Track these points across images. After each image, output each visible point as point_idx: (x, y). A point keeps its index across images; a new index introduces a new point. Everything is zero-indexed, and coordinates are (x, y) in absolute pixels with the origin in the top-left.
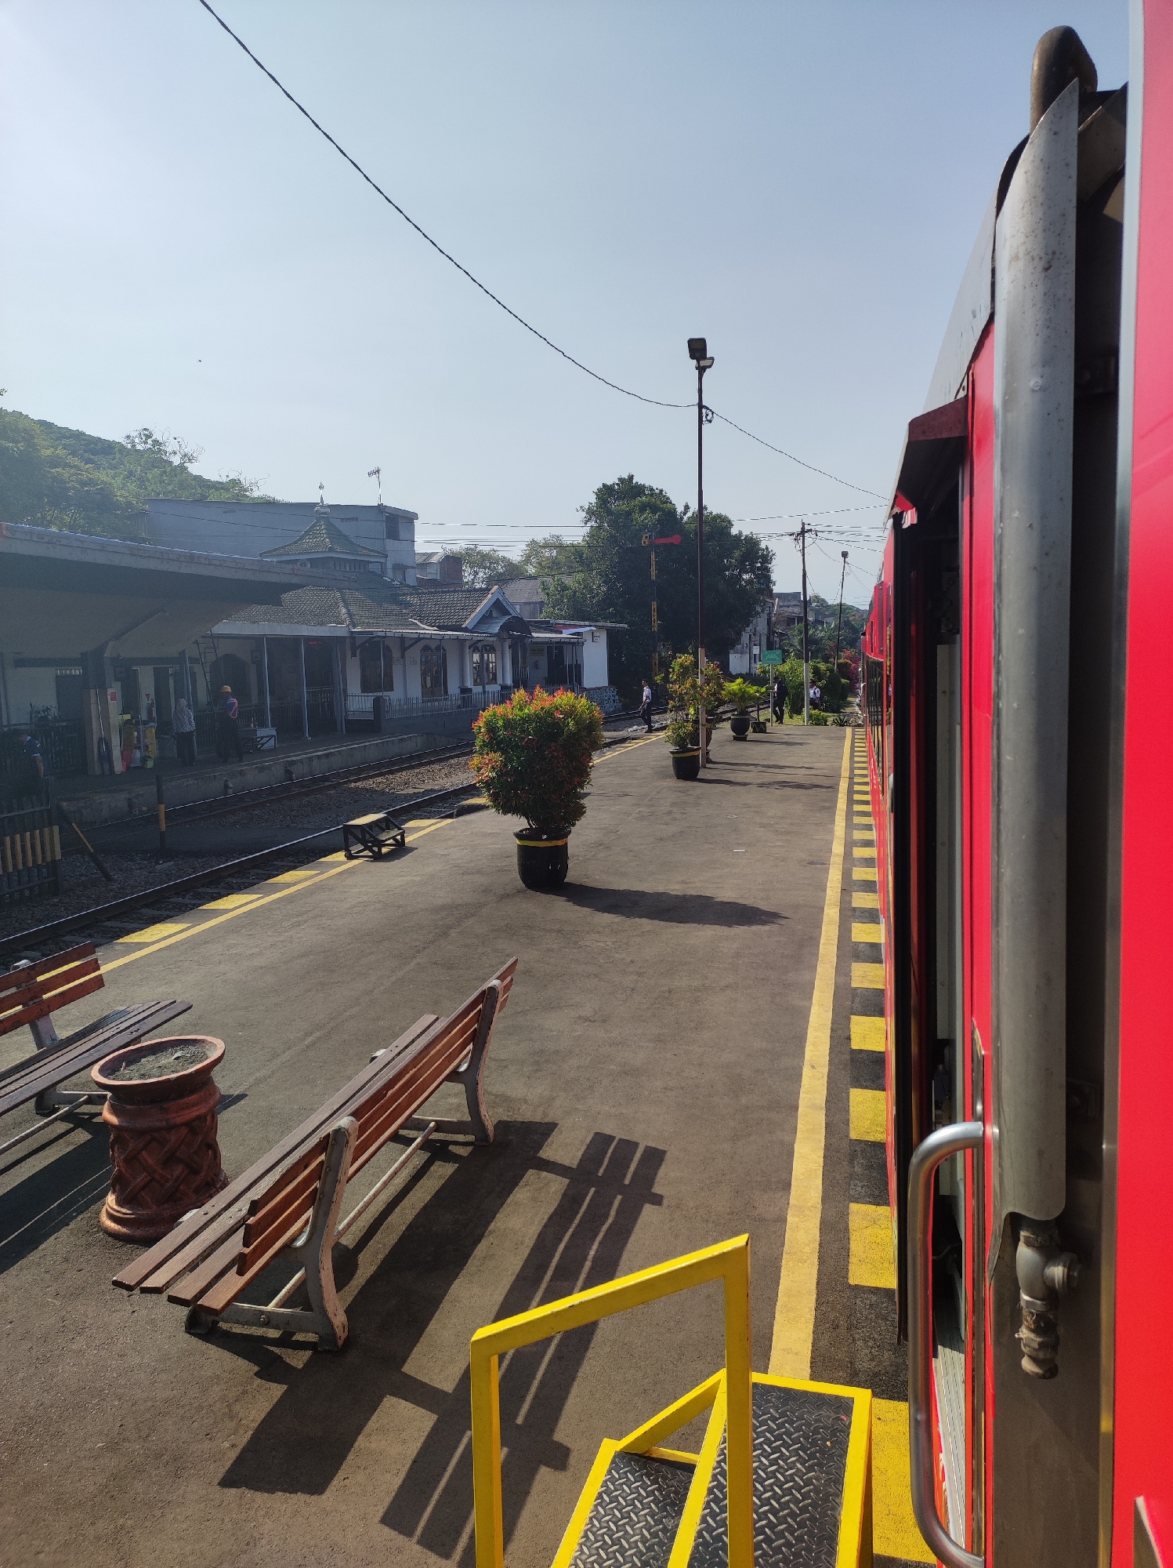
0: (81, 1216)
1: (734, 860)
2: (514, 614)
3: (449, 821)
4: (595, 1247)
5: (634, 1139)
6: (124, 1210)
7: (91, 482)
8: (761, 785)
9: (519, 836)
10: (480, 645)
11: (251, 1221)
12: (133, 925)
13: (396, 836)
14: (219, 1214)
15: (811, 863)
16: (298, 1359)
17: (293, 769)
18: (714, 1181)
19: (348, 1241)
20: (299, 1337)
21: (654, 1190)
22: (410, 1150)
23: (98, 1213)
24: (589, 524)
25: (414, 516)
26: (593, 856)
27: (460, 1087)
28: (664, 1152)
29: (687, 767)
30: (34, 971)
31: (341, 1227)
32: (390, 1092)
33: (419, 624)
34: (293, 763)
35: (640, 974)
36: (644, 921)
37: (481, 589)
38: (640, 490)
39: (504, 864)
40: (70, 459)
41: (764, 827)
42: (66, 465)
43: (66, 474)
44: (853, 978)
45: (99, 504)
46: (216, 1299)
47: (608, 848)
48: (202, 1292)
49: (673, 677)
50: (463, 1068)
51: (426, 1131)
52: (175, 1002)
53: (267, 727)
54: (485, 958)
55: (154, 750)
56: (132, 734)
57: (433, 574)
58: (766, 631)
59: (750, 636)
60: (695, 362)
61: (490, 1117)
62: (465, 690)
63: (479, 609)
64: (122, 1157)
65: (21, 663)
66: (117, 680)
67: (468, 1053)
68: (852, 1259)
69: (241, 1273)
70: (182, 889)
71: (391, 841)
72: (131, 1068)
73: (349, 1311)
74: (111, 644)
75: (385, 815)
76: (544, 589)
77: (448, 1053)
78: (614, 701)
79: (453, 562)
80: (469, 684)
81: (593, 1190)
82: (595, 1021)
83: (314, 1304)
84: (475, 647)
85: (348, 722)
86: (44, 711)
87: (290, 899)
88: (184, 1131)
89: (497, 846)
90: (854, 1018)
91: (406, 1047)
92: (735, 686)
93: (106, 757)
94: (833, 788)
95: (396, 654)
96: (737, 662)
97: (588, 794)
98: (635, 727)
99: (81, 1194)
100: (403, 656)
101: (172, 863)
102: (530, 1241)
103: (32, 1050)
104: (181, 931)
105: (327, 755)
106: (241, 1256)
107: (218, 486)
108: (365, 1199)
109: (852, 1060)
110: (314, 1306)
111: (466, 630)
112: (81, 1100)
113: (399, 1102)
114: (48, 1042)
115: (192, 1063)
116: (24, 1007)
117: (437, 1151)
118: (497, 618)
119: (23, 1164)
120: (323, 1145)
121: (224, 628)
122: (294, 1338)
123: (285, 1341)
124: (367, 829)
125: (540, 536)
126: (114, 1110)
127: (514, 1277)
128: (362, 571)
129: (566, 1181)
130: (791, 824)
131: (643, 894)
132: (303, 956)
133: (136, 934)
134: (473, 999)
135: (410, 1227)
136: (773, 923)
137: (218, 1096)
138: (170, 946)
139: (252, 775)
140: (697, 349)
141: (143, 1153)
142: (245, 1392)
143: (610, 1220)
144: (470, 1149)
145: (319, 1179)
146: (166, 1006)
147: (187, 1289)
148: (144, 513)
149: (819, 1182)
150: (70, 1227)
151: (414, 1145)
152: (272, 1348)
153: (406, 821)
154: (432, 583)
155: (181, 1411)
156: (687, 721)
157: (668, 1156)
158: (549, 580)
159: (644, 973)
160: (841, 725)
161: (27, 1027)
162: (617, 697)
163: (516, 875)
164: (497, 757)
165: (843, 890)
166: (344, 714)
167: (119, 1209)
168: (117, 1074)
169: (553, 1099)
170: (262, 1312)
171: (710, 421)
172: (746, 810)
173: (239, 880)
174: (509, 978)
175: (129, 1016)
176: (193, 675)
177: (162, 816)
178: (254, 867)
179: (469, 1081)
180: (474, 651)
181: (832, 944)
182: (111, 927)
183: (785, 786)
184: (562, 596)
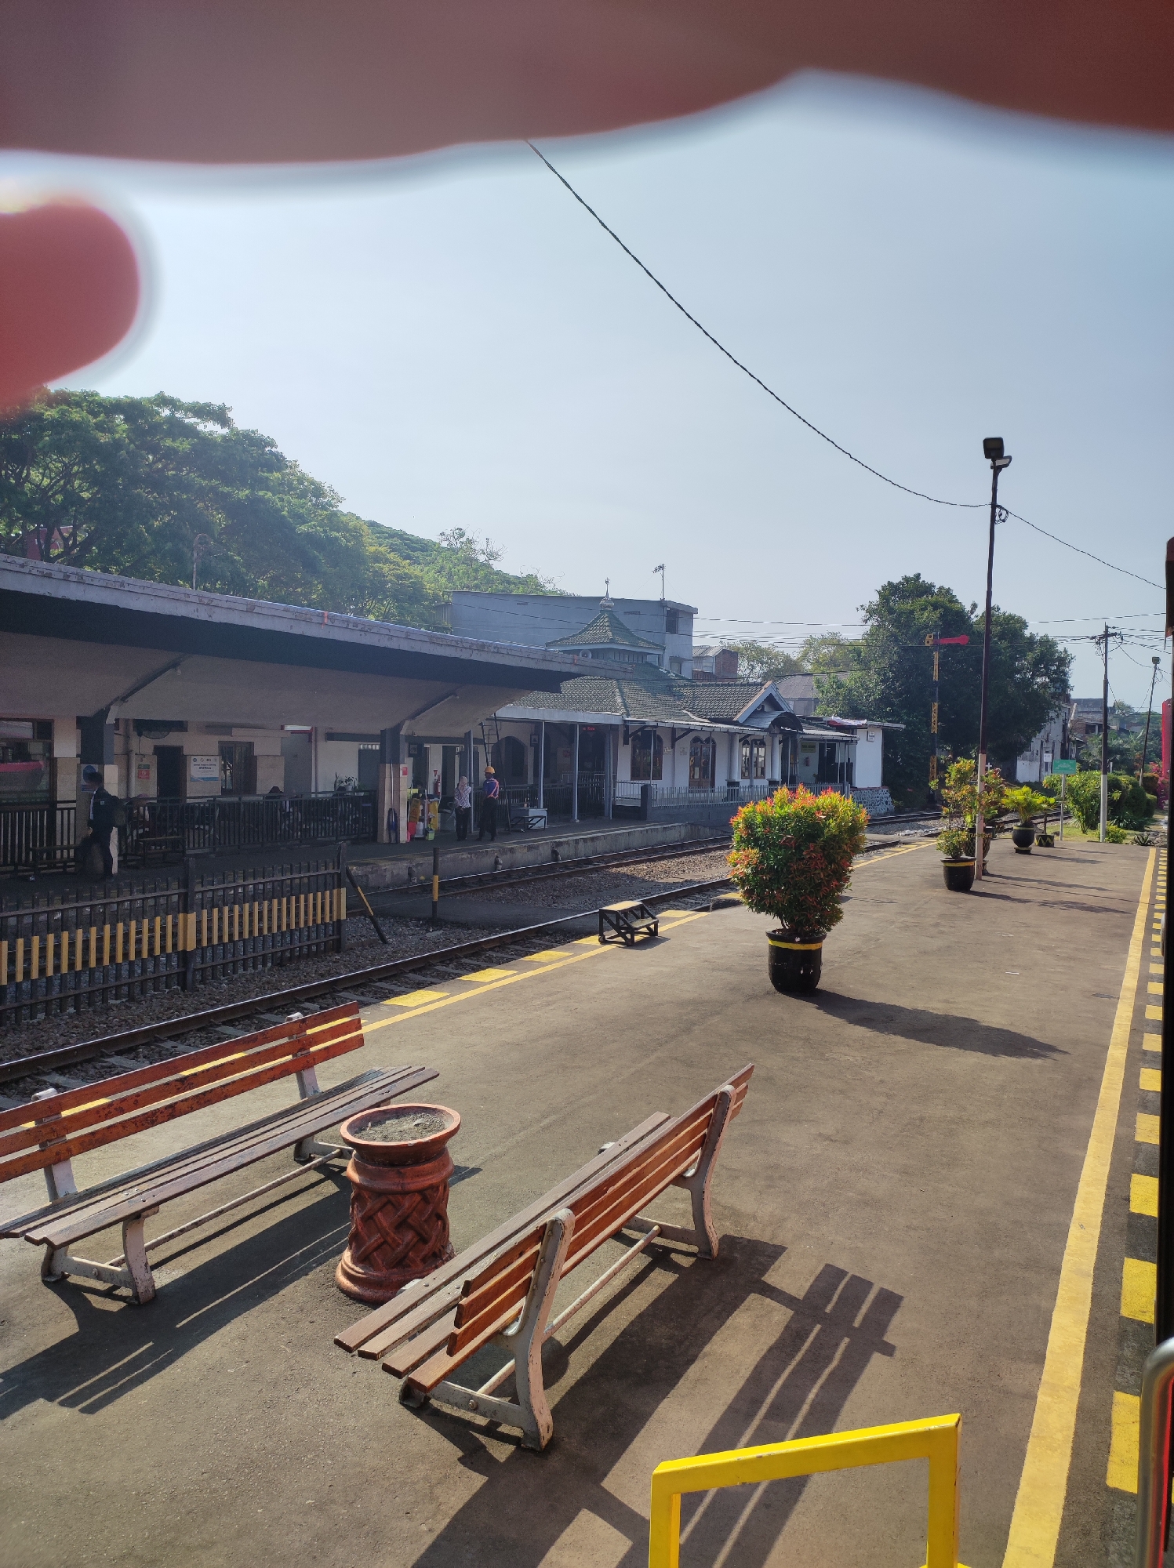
0: (320, 1268)
1: (1006, 983)
2: (786, 710)
3: (704, 914)
4: (815, 1390)
5: (868, 1278)
6: (357, 1269)
7: (407, 576)
8: (1044, 904)
9: (772, 936)
10: (749, 739)
11: (464, 1301)
12: (403, 989)
13: (650, 925)
14: (438, 1289)
15: (1097, 995)
16: (501, 1452)
17: (559, 850)
18: (954, 1339)
19: (563, 1337)
20: (504, 1429)
21: (885, 1339)
22: (631, 1251)
23: (335, 1267)
24: (869, 623)
25: (695, 611)
26: (849, 963)
27: (686, 1193)
28: (901, 1298)
29: (959, 878)
30: (304, 1024)
31: (555, 1322)
32: (611, 1189)
33: (691, 715)
34: (560, 844)
35: (888, 1096)
36: (899, 1039)
37: (755, 684)
38: (927, 589)
39: (756, 963)
40: (391, 556)
41: (1043, 950)
42: (387, 561)
43: (386, 568)
44: (1138, 1131)
45: (410, 595)
46: (426, 1376)
47: (865, 956)
48: (415, 1366)
49: (949, 782)
50: (689, 1174)
51: (650, 1233)
52: (424, 1068)
53: (539, 807)
54: (726, 1059)
55: (436, 823)
56: (418, 808)
57: (709, 667)
58: (1060, 738)
59: (1042, 742)
60: (989, 462)
61: (716, 1231)
62: (732, 784)
63: (750, 703)
64: (360, 1215)
65: (331, 736)
66: (410, 755)
67: (697, 1158)
68: (1113, 1458)
69: (451, 1353)
70: (447, 958)
71: (645, 930)
72: (376, 1129)
73: (555, 1412)
74: (407, 723)
75: (640, 903)
76: (818, 687)
77: (674, 1156)
78: (887, 802)
79: (729, 657)
80: (737, 777)
81: (818, 1327)
82: (836, 1141)
83: (521, 1397)
84: (745, 740)
85: (615, 807)
86: (346, 782)
87: (541, 979)
88: (418, 1198)
89: (749, 944)
90: (1136, 1177)
91: (635, 1143)
92: (1018, 795)
93: (394, 827)
94: (1130, 914)
95: (667, 744)
96: (1025, 769)
97: (848, 898)
98: (907, 832)
99: (323, 1245)
100: (673, 746)
101: (441, 932)
102: (746, 1372)
103: (296, 1099)
104: (441, 999)
105: (592, 839)
106: (453, 1336)
107: (518, 581)
108: (582, 1297)
109: (1130, 1226)
110: (521, 1400)
111: (736, 723)
112: (333, 1153)
113: (620, 1200)
114: (310, 1093)
115: (429, 1131)
116: (293, 1057)
117: (659, 1257)
118: (768, 713)
119: (276, 1208)
120: (539, 1235)
121: (508, 711)
122: (500, 1429)
123: (491, 1431)
124: (622, 915)
125: (818, 633)
126: (358, 1168)
127: (726, 1407)
128: (640, 662)
129: (790, 1313)
130: (1077, 949)
131: (901, 1010)
132: (550, 1036)
133: (401, 997)
134: (704, 1102)
135: (624, 1333)
136: (1046, 1057)
137: (450, 1168)
138: (428, 1013)
139: (520, 852)
140: (994, 449)
141: (379, 1214)
142: (446, 1477)
143: (835, 1363)
144: (692, 1260)
145: (534, 1268)
146: (414, 1072)
147: (400, 1360)
148: (447, 604)
149: (1079, 1360)
150: (308, 1277)
151: (636, 1247)
152: (477, 1435)
153: (663, 910)
154: (706, 676)
155: (386, 1484)
156: (962, 830)
157: (904, 1303)
158: (824, 678)
159: (894, 1095)
160: (1143, 845)
161: (294, 1076)
162: (890, 799)
163: (766, 976)
164: (754, 853)
165: (1133, 1030)
166: (612, 799)
167: (353, 1266)
168: (363, 1132)
169: (785, 1219)
170: (471, 1397)
171: (1004, 521)
172: (1023, 929)
173: (499, 955)
174: (744, 1085)
175: (382, 1077)
176: (476, 754)
177: (436, 887)
178: (514, 943)
179: (695, 1186)
180: (744, 744)
181: (1115, 1089)
182: (382, 988)
183: (1072, 907)
184: (837, 694)
